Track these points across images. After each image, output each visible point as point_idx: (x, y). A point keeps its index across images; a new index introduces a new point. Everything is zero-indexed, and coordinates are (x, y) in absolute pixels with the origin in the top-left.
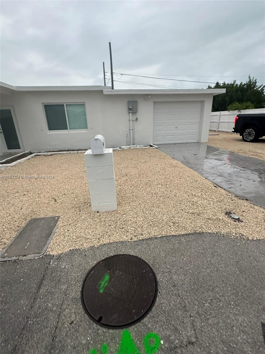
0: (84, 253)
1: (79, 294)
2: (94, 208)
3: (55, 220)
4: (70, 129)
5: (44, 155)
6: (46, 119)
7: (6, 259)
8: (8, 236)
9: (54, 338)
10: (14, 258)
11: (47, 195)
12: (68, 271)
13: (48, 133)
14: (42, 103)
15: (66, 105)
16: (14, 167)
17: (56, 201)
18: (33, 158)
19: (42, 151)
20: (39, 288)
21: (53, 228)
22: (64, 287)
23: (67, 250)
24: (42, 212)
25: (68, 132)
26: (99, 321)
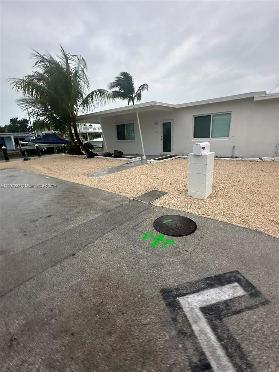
0: (168, 210)
1: (155, 219)
2: (189, 194)
3: (164, 193)
4: (212, 137)
5: (184, 158)
6: (193, 129)
7: (137, 200)
8: (141, 192)
9: (139, 224)
10: (139, 200)
11: (168, 181)
12: (156, 212)
13: (193, 140)
14: (193, 115)
15: (213, 115)
16: (161, 163)
17: (171, 185)
18: (175, 160)
19: (184, 155)
20: (142, 212)
21: (161, 196)
22: (151, 215)
23: (161, 206)
24: (161, 188)
25: (209, 140)
26: (156, 228)
